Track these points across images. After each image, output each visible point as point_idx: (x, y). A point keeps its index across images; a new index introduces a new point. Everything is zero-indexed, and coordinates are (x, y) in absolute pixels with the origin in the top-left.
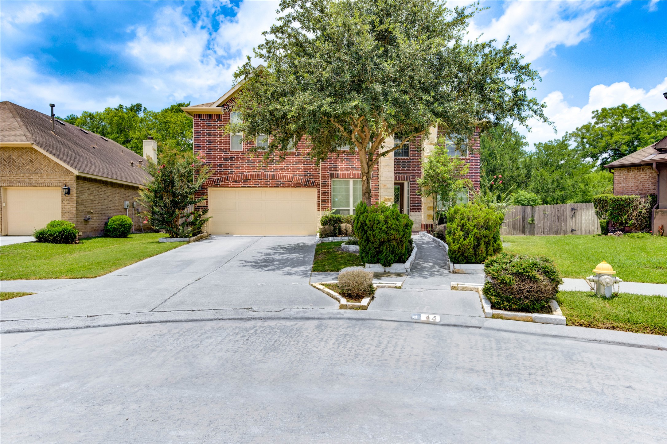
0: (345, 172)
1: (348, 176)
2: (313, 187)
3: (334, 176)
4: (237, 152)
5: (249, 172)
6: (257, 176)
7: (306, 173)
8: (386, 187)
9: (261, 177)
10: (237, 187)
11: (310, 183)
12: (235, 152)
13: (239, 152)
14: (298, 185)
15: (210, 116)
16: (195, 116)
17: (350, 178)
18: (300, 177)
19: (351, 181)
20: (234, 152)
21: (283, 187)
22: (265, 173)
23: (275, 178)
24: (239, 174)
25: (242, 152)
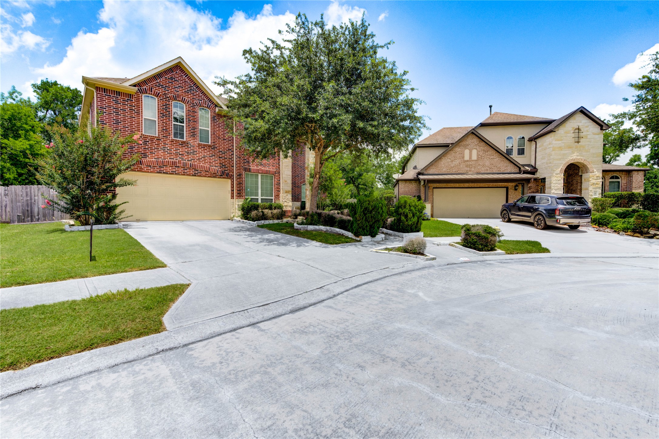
0: (256, 168)
1: (258, 171)
2: (227, 178)
3: (248, 170)
4: (152, 136)
5: (165, 159)
6: (174, 163)
7: (222, 165)
8: (286, 182)
9: (178, 165)
10: (151, 172)
11: (225, 174)
12: (150, 136)
13: (153, 137)
14: (214, 175)
15: (119, 93)
16: (97, 89)
17: (260, 173)
18: (216, 168)
19: (260, 175)
20: (148, 136)
21: (200, 176)
22: (182, 161)
23: (193, 167)
24: (154, 160)
25: (157, 137)
